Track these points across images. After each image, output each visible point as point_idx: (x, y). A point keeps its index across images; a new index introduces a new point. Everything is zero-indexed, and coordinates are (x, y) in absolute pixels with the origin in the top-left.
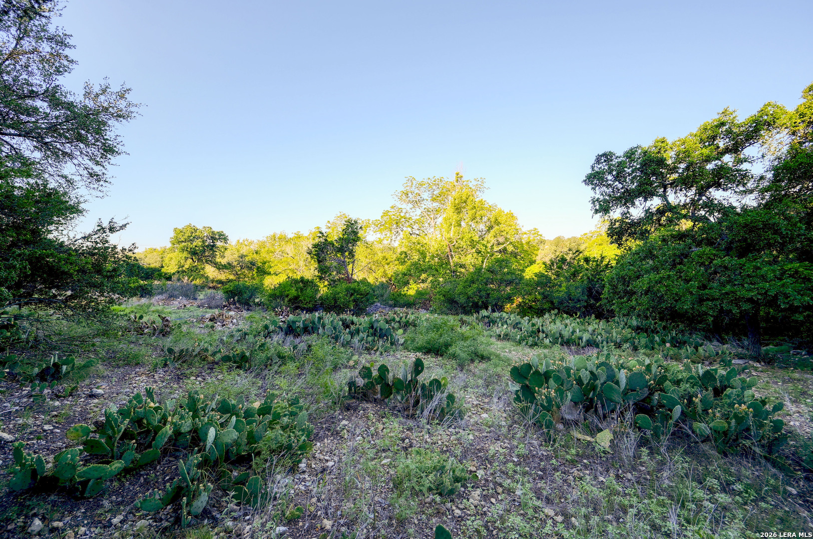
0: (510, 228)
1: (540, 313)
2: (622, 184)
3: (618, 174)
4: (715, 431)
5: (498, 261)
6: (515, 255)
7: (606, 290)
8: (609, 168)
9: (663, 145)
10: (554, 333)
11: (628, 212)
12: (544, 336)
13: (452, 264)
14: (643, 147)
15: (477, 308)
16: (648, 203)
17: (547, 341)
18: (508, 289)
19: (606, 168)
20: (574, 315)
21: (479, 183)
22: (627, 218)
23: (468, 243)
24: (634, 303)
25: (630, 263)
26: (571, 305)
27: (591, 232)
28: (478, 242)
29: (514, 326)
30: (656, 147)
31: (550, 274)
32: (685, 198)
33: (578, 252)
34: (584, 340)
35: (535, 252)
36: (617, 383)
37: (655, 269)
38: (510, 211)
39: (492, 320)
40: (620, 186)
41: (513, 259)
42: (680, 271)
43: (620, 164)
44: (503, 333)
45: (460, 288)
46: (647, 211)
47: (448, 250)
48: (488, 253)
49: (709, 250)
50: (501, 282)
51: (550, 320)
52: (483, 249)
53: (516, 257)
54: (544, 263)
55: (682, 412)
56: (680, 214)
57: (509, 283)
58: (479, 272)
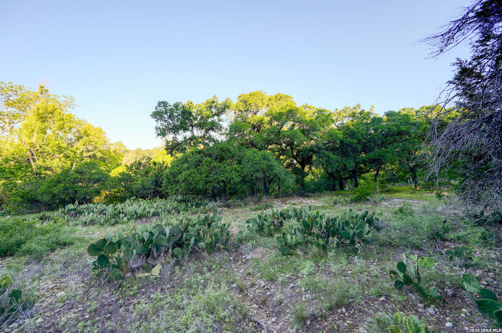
0: (99, 139)
1: (123, 200)
2: (172, 121)
3: (170, 115)
4: (207, 244)
5: (86, 164)
6: (104, 160)
7: (164, 181)
8: (166, 110)
9: (191, 105)
10: (131, 212)
11: (176, 137)
12: (124, 215)
13: (34, 167)
14: (183, 103)
15: (64, 203)
16: (185, 134)
17: (125, 219)
18: (95, 185)
19: (164, 110)
20: (146, 198)
21: (69, 100)
22: (175, 140)
23: (55, 149)
24: (178, 187)
25: (176, 165)
26: (145, 192)
27: (159, 147)
28: (67, 149)
29: (100, 212)
30: (188, 105)
31: (130, 173)
32: (201, 133)
33: (150, 159)
34: (151, 213)
35: (121, 158)
36: (165, 235)
37: (188, 168)
38: (99, 127)
39: (79, 212)
40: (171, 122)
41: (102, 163)
42: (198, 169)
43: (171, 110)
44: (88, 220)
45: (43, 188)
46: (185, 138)
47: (29, 153)
48: (78, 158)
49: (209, 159)
50: (89, 180)
51: (130, 204)
52: (72, 154)
53: (104, 161)
54: (126, 166)
55: (195, 240)
56: (199, 141)
57: (98, 181)
58: (66, 174)
